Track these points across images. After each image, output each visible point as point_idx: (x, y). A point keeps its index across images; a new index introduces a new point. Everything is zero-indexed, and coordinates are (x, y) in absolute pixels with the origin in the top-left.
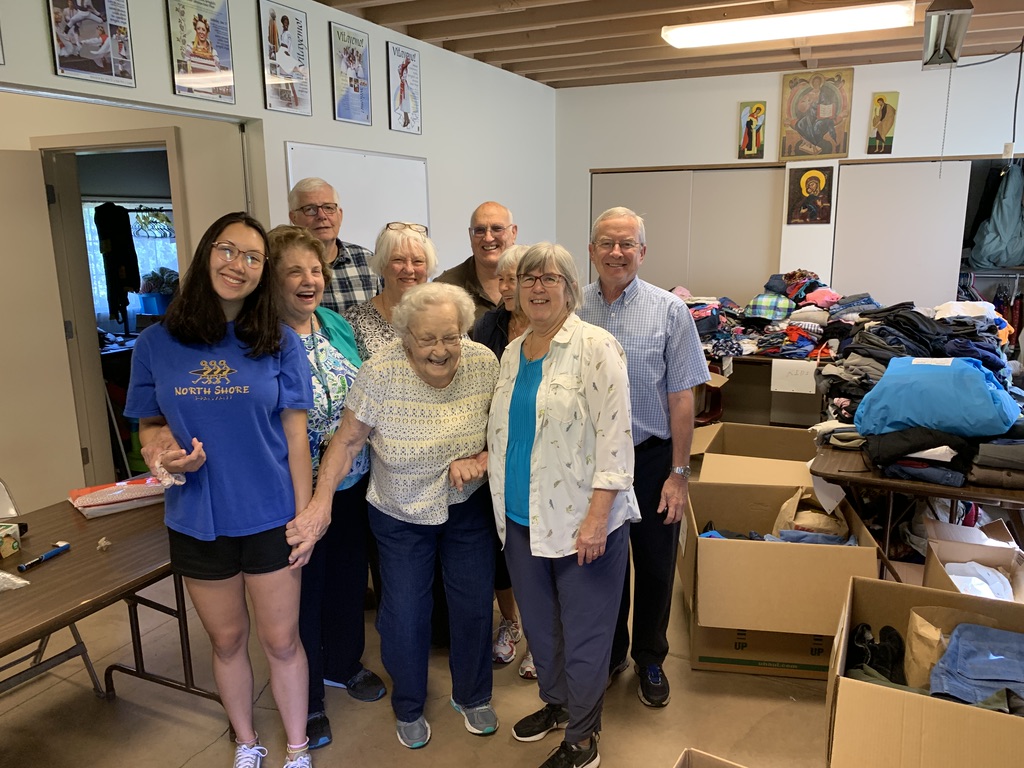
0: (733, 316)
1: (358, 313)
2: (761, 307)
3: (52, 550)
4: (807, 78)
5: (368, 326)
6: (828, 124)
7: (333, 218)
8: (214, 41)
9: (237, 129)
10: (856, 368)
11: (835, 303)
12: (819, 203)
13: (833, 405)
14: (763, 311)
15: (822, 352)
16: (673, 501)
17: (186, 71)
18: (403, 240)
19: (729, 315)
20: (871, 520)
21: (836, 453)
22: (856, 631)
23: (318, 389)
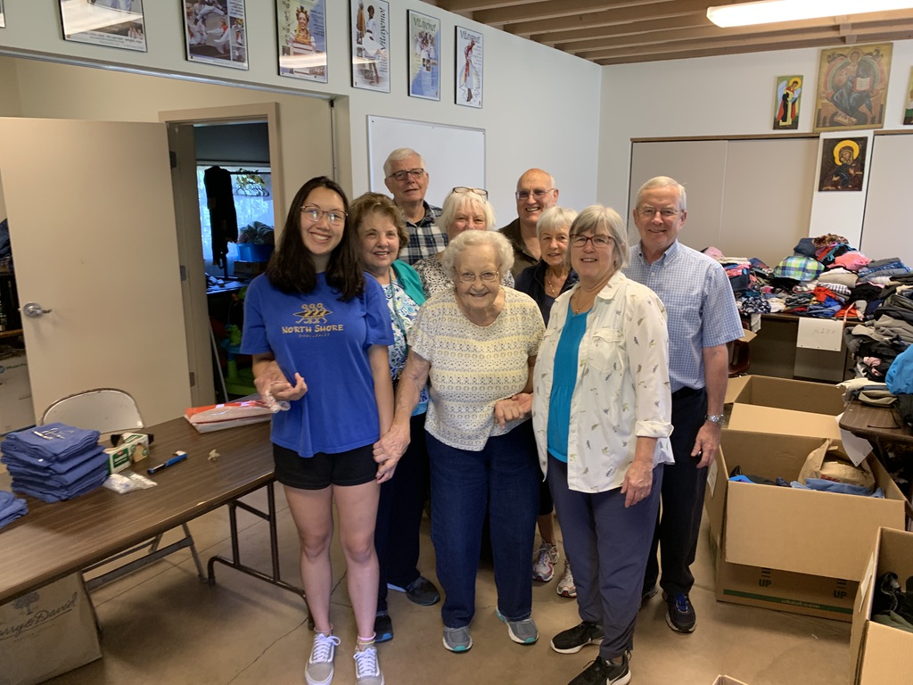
0: (763, 276)
1: (425, 265)
2: (790, 269)
3: (172, 459)
4: (845, 53)
5: (433, 277)
6: (864, 96)
7: (420, 181)
8: (313, 30)
9: (327, 104)
10: (887, 330)
11: (864, 266)
12: (852, 171)
13: (862, 363)
14: (792, 272)
15: (849, 312)
16: (707, 447)
17: (289, 54)
18: (466, 201)
19: (758, 274)
20: (896, 474)
21: (865, 409)
22: (882, 580)
23: (398, 333)
